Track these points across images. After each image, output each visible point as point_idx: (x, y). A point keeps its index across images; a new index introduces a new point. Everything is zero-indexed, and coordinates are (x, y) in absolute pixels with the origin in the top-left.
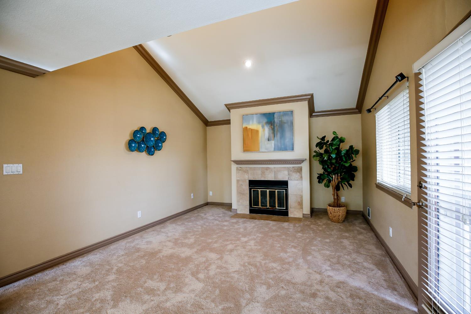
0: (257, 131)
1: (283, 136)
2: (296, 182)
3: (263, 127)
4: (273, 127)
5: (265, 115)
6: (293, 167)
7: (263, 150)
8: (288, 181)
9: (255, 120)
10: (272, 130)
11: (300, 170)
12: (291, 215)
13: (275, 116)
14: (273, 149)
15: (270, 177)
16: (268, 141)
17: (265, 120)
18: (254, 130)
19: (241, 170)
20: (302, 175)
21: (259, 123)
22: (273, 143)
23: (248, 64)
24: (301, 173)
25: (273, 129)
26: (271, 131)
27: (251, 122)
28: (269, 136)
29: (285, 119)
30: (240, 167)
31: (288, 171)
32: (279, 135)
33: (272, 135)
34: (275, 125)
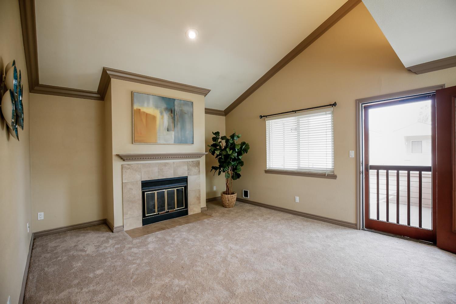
0: (154, 118)
1: (183, 128)
2: (195, 176)
3: (161, 113)
4: (173, 116)
5: (164, 99)
6: (192, 161)
7: (162, 142)
8: (187, 177)
9: (151, 102)
10: (172, 118)
11: (198, 164)
12: (190, 213)
13: (176, 103)
14: (172, 142)
15: (169, 174)
16: (168, 131)
17: (164, 106)
18: (150, 115)
19: (129, 168)
20: (199, 169)
21: (157, 107)
22: (172, 134)
23: (192, 35)
24: (199, 167)
25: (174, 118)
26: (171, 120)
27: (146, 104)
28: (169, 125)
29: (186, 109)
30: (128, 165)
31: (188, 166)
32: (179, 126)
33: (172, 125)
34: (175, 114)
